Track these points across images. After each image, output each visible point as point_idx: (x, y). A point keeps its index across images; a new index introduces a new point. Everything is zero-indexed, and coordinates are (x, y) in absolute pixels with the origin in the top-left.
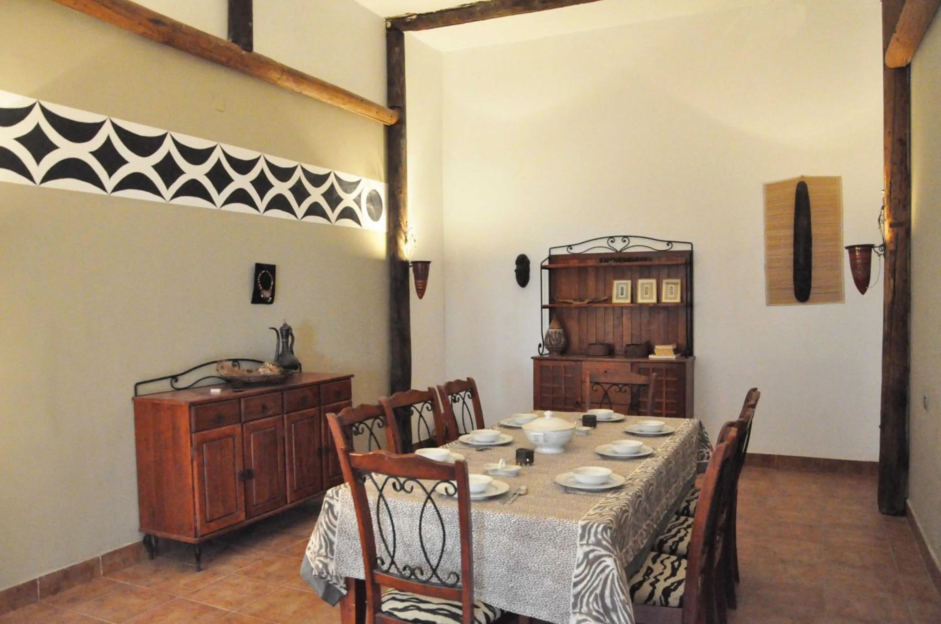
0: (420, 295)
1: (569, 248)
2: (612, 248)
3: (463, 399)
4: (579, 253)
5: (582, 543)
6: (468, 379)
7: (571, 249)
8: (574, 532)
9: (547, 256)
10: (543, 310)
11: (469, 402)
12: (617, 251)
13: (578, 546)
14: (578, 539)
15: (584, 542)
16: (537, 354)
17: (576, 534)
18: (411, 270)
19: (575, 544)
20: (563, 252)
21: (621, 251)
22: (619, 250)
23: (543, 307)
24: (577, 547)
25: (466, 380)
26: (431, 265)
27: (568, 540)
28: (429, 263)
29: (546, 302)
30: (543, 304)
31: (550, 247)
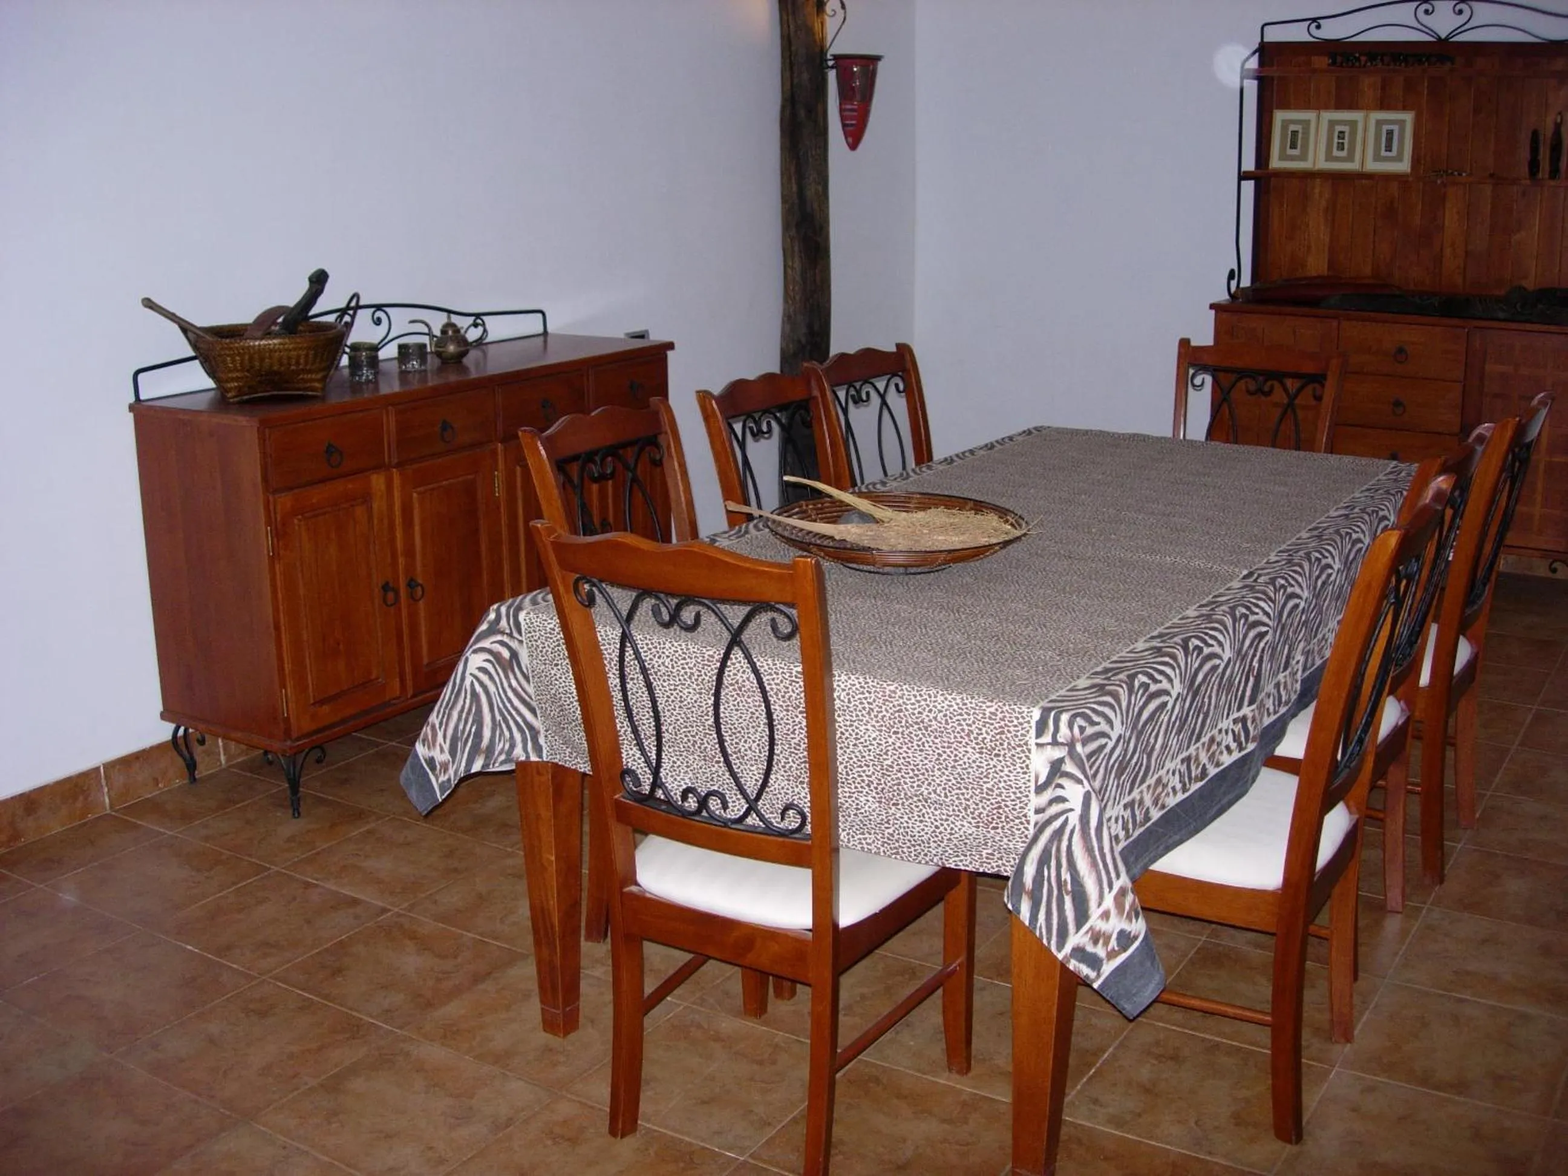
0: (850, 140)
1: (1314, 25)
2: (1430, 31)
3: (882, 396)
4: (1338, 40)
5: (1041, 741)
6: (898, 346)
7: (1318, 27)
8: (1023, 718)
9: (1256, 46)
10: (1243, 183)
11: (898, 403)
12: (1439, 38)
13: (1033, 748)
14: (1033, 732)
15: (1047, 738)
16: (1223, 297)
17: (1029, 722)
18: (832, 76)
19: (1026, 744)
20: (1298, 34)
21: (1447, 38)
22: (1443, 36)
23: (1243, 176)
24: (1029, 751)
25: (894, 349)
26: (881, 65)
27: (1009, 735)
28: (876, 59)
29: (1249, 165)
30: (1243, 169)
31: (1264, 22)
